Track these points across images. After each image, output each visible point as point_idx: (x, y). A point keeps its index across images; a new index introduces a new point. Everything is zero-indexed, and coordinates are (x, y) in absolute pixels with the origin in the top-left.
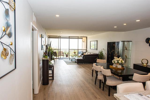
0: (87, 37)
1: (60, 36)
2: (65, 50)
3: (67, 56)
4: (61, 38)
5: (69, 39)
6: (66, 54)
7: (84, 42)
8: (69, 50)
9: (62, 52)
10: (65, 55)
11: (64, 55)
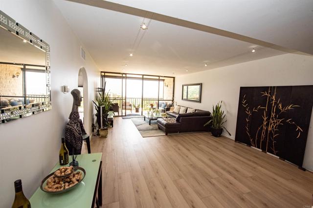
0: (174, 78)
1: (126, 74)
2: (135, 99)
3: (137, 110)
4: (126, 78)
6: (136, 106)
7: (167, 86)
8: (141, 100)
9: (129, 103)
10: (134, 108)
11: (132, 109)
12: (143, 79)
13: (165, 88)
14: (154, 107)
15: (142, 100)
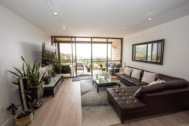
0: (122, 39)
1: (75, 37)
4: (76, 42)
5: (91, 44)
7: (115, 48)
8: (90, 61)
9: (80, 64)
11: (84, 69)
12: (92, 42)
13: (113, 49)
14: (103, 67)
15: (92, 62)
